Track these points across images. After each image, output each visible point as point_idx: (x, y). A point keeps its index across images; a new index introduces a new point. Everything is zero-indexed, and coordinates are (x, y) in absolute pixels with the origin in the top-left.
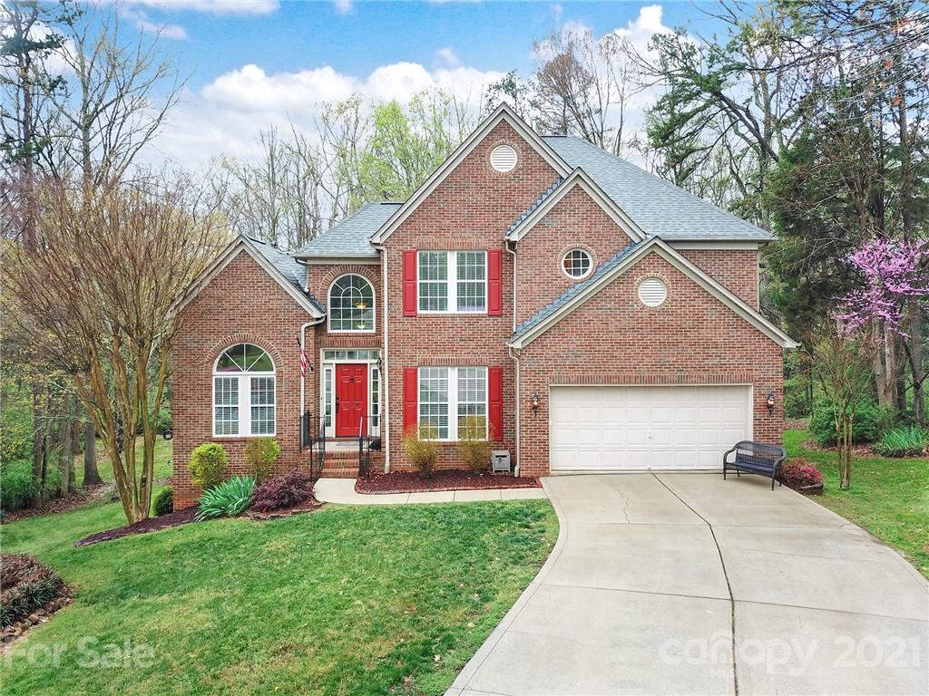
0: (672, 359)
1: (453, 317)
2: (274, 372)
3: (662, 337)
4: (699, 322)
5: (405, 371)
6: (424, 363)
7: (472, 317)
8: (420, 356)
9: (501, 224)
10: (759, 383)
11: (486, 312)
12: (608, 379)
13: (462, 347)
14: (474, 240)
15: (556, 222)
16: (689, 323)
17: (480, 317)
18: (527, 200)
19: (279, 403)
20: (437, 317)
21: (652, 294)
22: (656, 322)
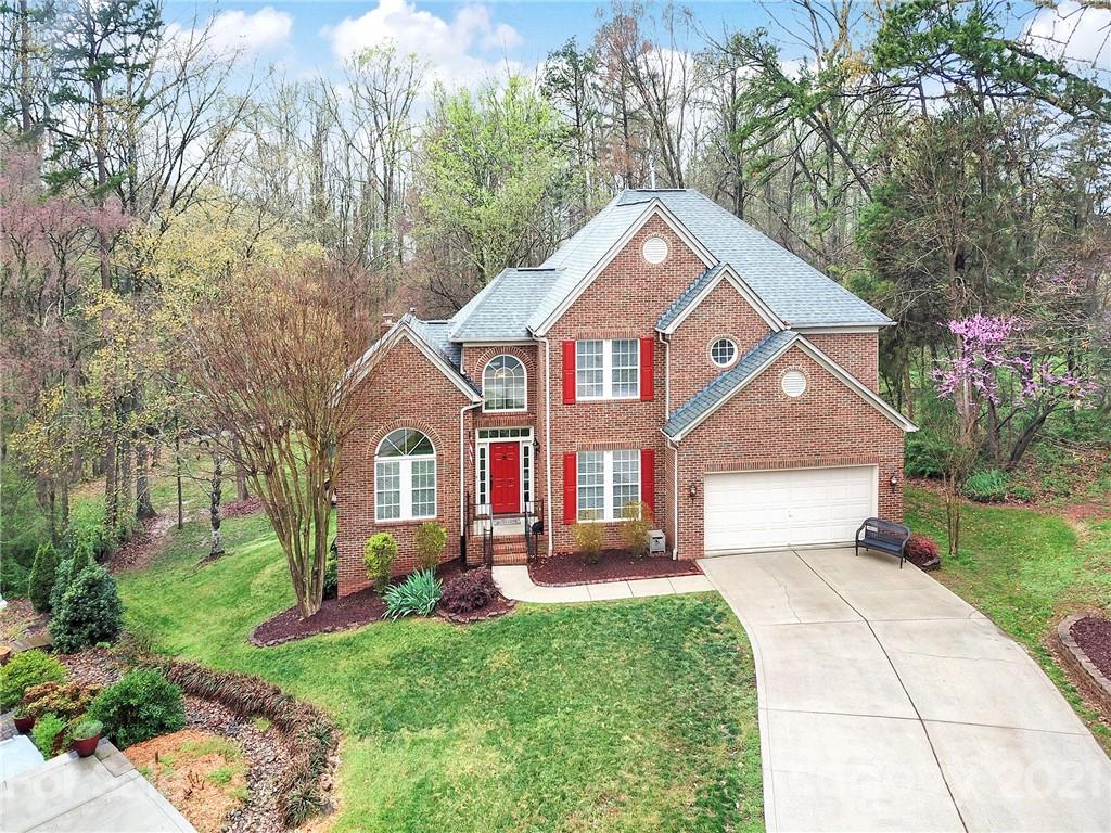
0: (810, 445)
1: (609, 403)
2: (435, 455)
3: (802, 425)
4: (834, 410)
5: (565, 456)
6: (583, 448)
7: (625, 402)
8: (578, 443)
9: (653, 313)
10: (882, 463)
11: (639, 397)
12: (756, 465)
13: (618, 432)
14: (628, 330)
15: (705, 314)
16: (825, 411)
17: (633, 402)
18: (678, 290)
19: (440, 486)
20: (594, 404)
21: (794, 385)
22: (797, 411)
